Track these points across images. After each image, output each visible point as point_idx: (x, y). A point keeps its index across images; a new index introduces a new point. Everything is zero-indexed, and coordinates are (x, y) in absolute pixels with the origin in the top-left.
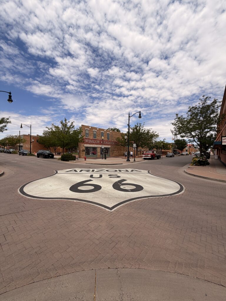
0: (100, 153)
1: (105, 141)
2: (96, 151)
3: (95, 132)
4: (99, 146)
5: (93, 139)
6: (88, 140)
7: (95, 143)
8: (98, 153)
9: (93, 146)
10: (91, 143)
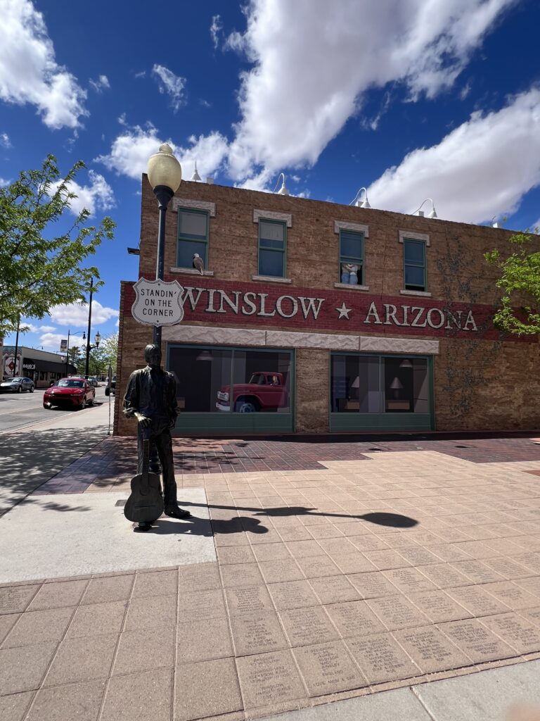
0: (324, 402)
1: (380, 300)
2: (283, 380)
3: (280, 229)
4: (316, 344)
5: (249, 283)
6: (200, 293)
7: (272, 314)
8: (300, 399)
9: (248, 337)
10: (234, 312)
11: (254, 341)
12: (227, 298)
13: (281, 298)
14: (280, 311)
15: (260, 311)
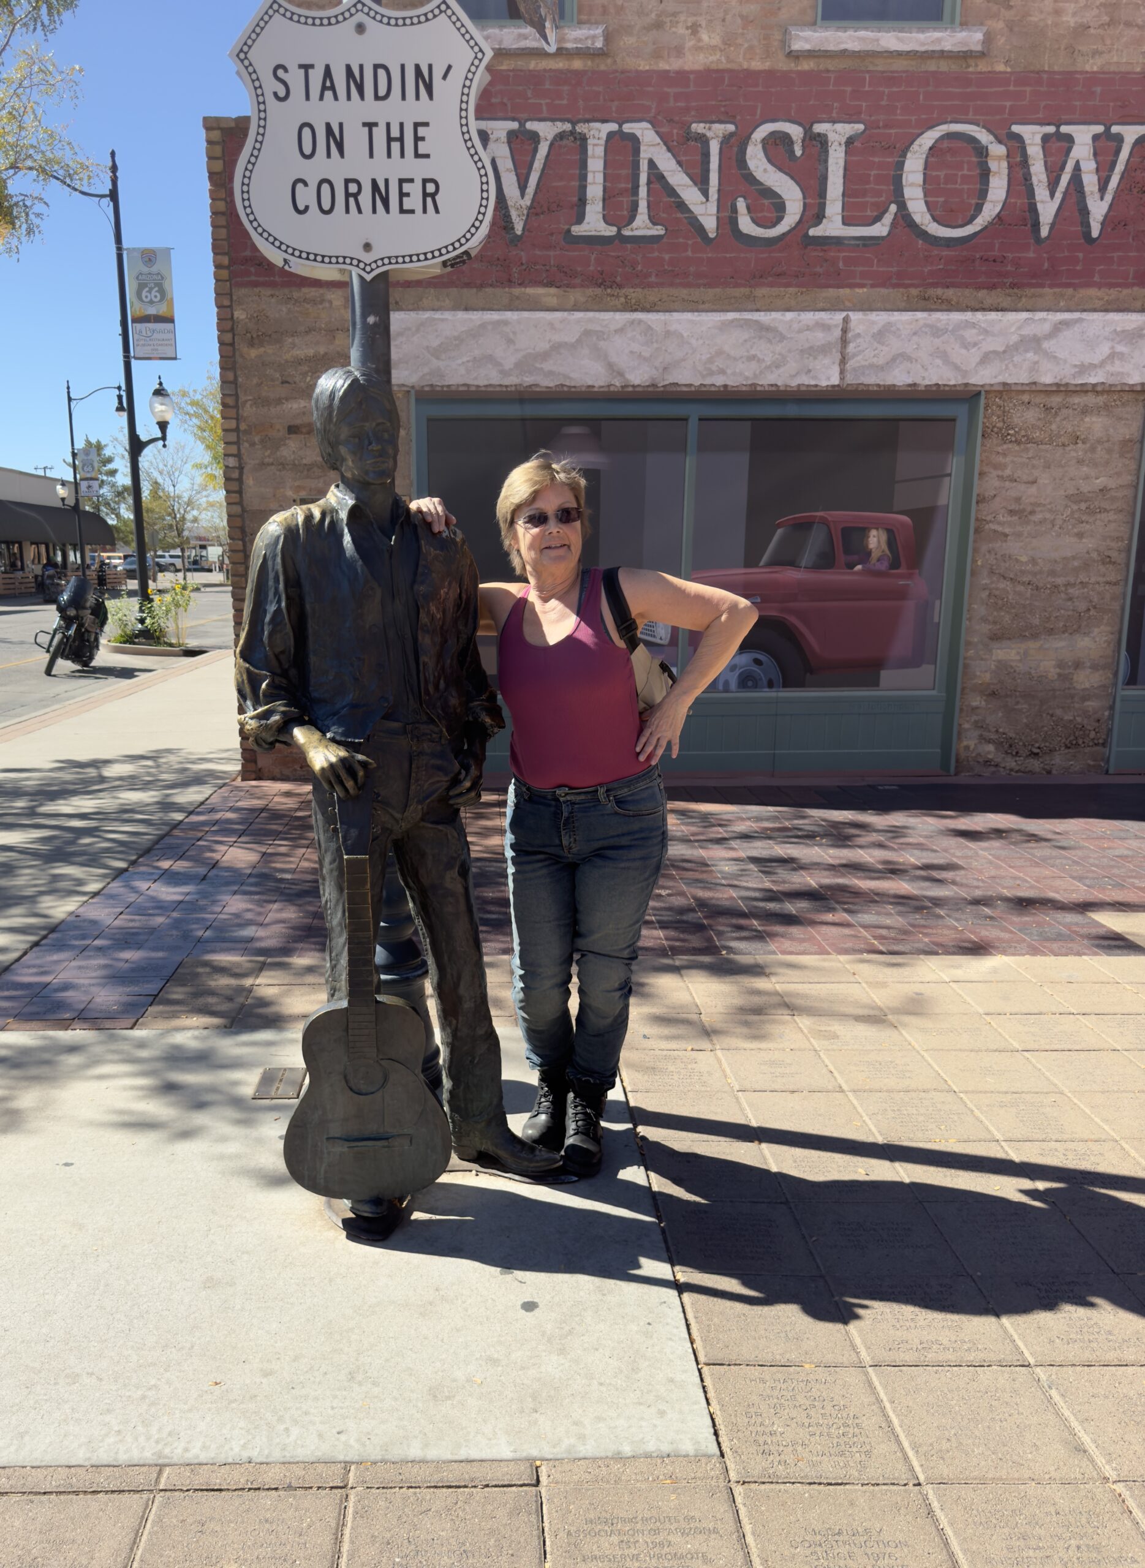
0: (1098, 640)
2: (912, 547)
4: (1083, 369)
5: (770, 74)
6: (543, 150)
7: (880, 229)
8: (985, 628)
9: (765, 351)
10: (701, 230)
11: (792, 366)
12: (667, 164)
13: (929, 138)
14: (918, 208)
15: (819, 217)
